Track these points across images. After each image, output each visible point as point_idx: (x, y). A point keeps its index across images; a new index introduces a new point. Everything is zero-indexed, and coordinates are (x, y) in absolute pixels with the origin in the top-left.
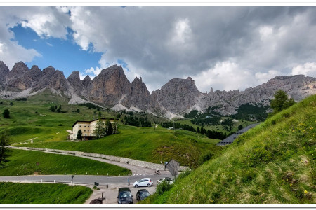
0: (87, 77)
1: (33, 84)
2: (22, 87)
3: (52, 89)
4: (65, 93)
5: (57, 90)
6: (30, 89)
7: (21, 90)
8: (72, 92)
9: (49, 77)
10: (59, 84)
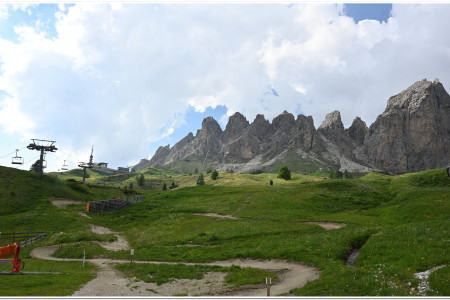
0: (358, 121)
1: (261, 148)
2: (247, 153)
3: (300, 151)
4: (325, 156)
5: (307, 152)
6: (260, 157)
7: (246, 160)
8: (337, 153)
9: (287, 131)
10: (309, 139)
